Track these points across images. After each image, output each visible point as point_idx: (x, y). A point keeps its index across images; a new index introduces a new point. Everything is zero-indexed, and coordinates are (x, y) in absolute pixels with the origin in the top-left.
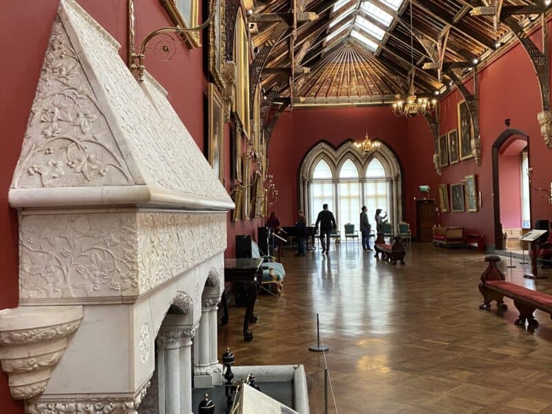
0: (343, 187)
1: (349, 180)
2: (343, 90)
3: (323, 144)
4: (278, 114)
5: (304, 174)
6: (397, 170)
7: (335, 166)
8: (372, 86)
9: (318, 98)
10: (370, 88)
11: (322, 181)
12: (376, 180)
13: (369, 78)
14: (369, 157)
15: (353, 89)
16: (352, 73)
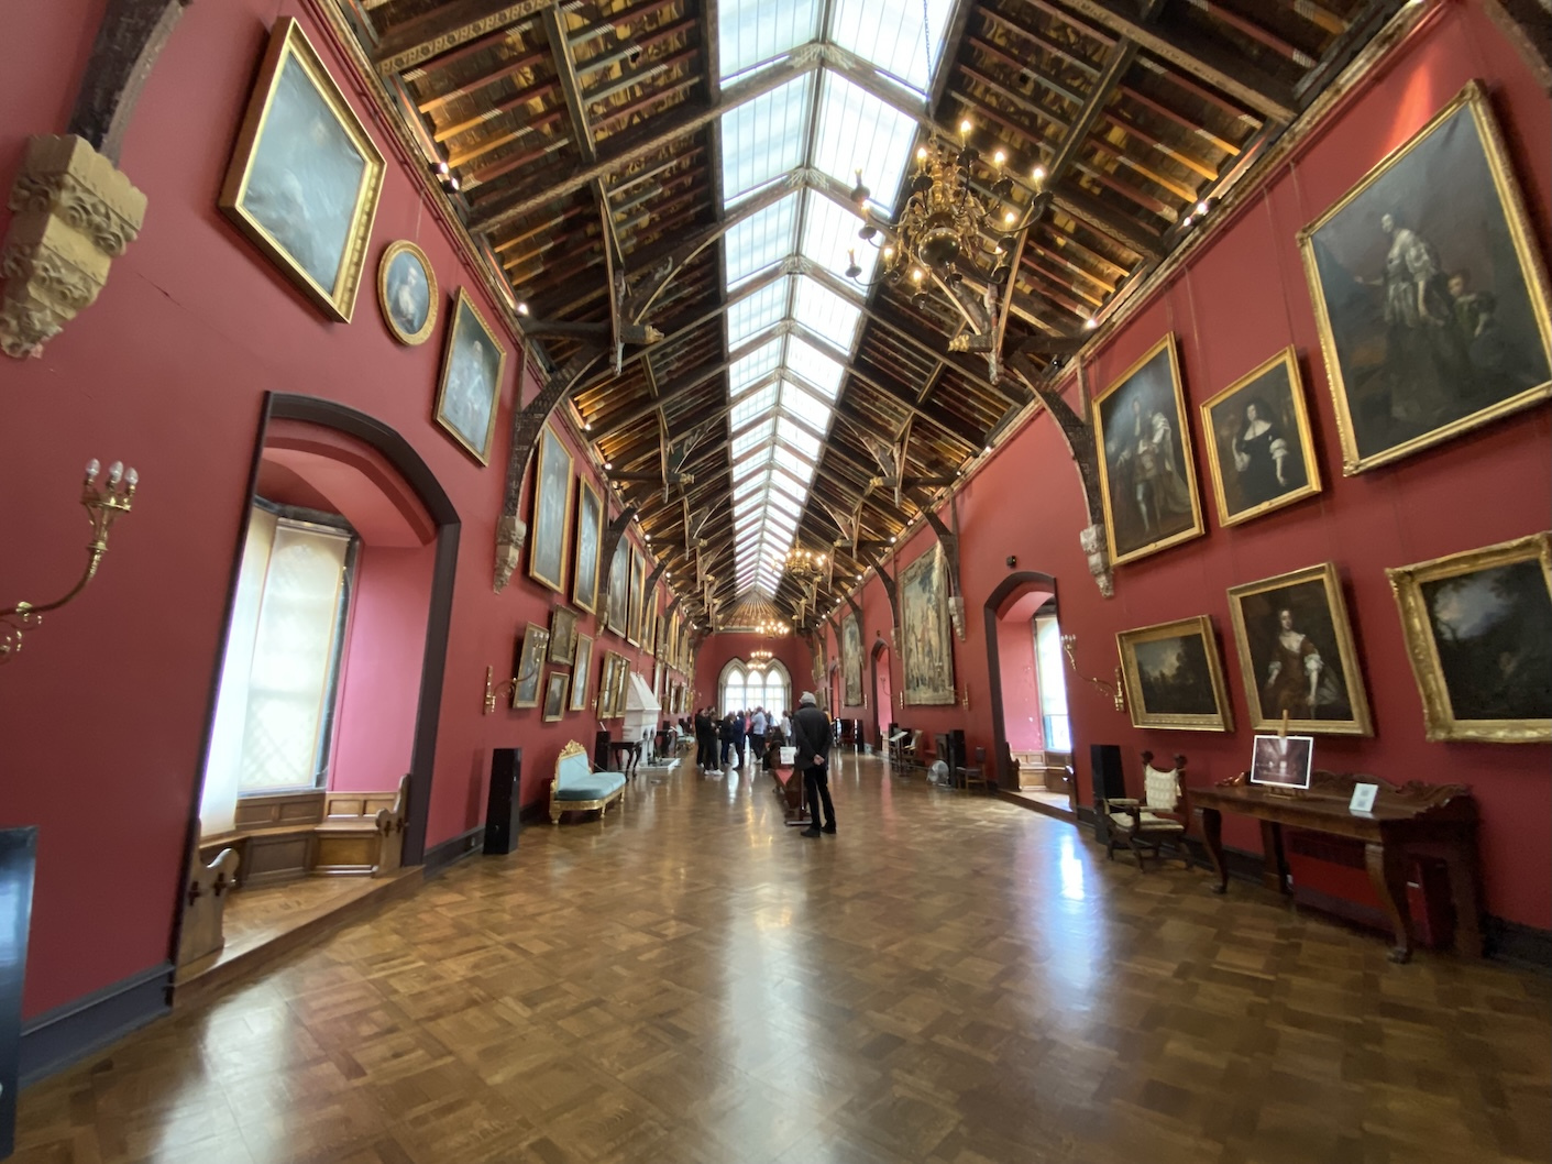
0: (749, 691)
1: (754, 687)
2: (752, 622)
3: (736, 660)
4: (704, 638)
5: (721, 681)
6: (788, 680)
7: (746, 673)
9: (734, 627)
11: (735, 687)
12: (774, 687)
14: (769, 670)
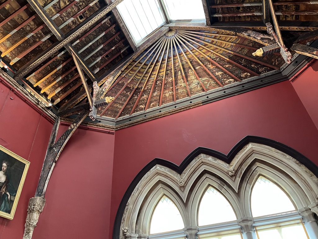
2: (179, 91)
8: (219, 74)
10: (217, 77)
13: (212, 64)
15: (193, 86)
16: (186, 66)
